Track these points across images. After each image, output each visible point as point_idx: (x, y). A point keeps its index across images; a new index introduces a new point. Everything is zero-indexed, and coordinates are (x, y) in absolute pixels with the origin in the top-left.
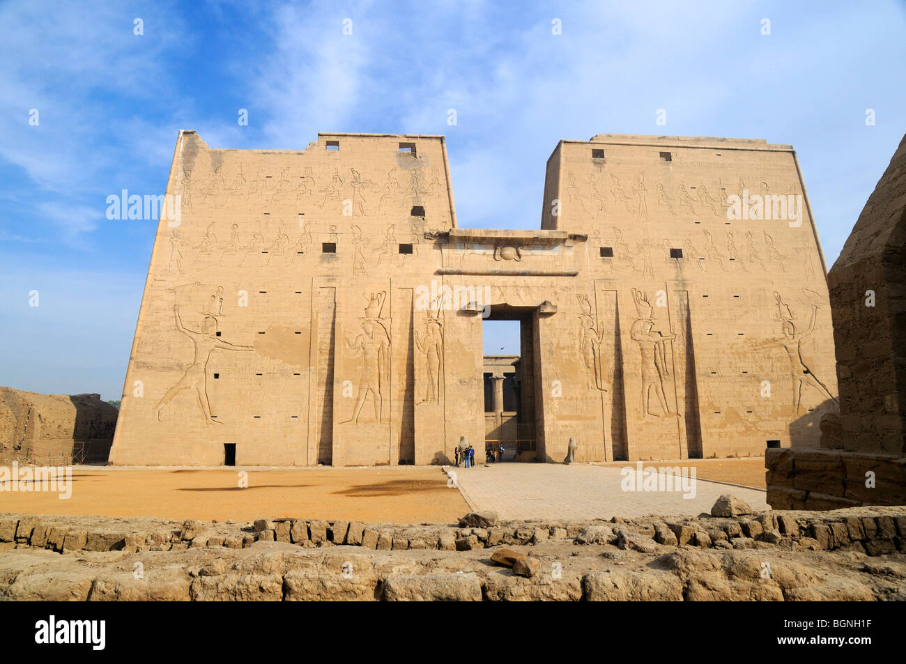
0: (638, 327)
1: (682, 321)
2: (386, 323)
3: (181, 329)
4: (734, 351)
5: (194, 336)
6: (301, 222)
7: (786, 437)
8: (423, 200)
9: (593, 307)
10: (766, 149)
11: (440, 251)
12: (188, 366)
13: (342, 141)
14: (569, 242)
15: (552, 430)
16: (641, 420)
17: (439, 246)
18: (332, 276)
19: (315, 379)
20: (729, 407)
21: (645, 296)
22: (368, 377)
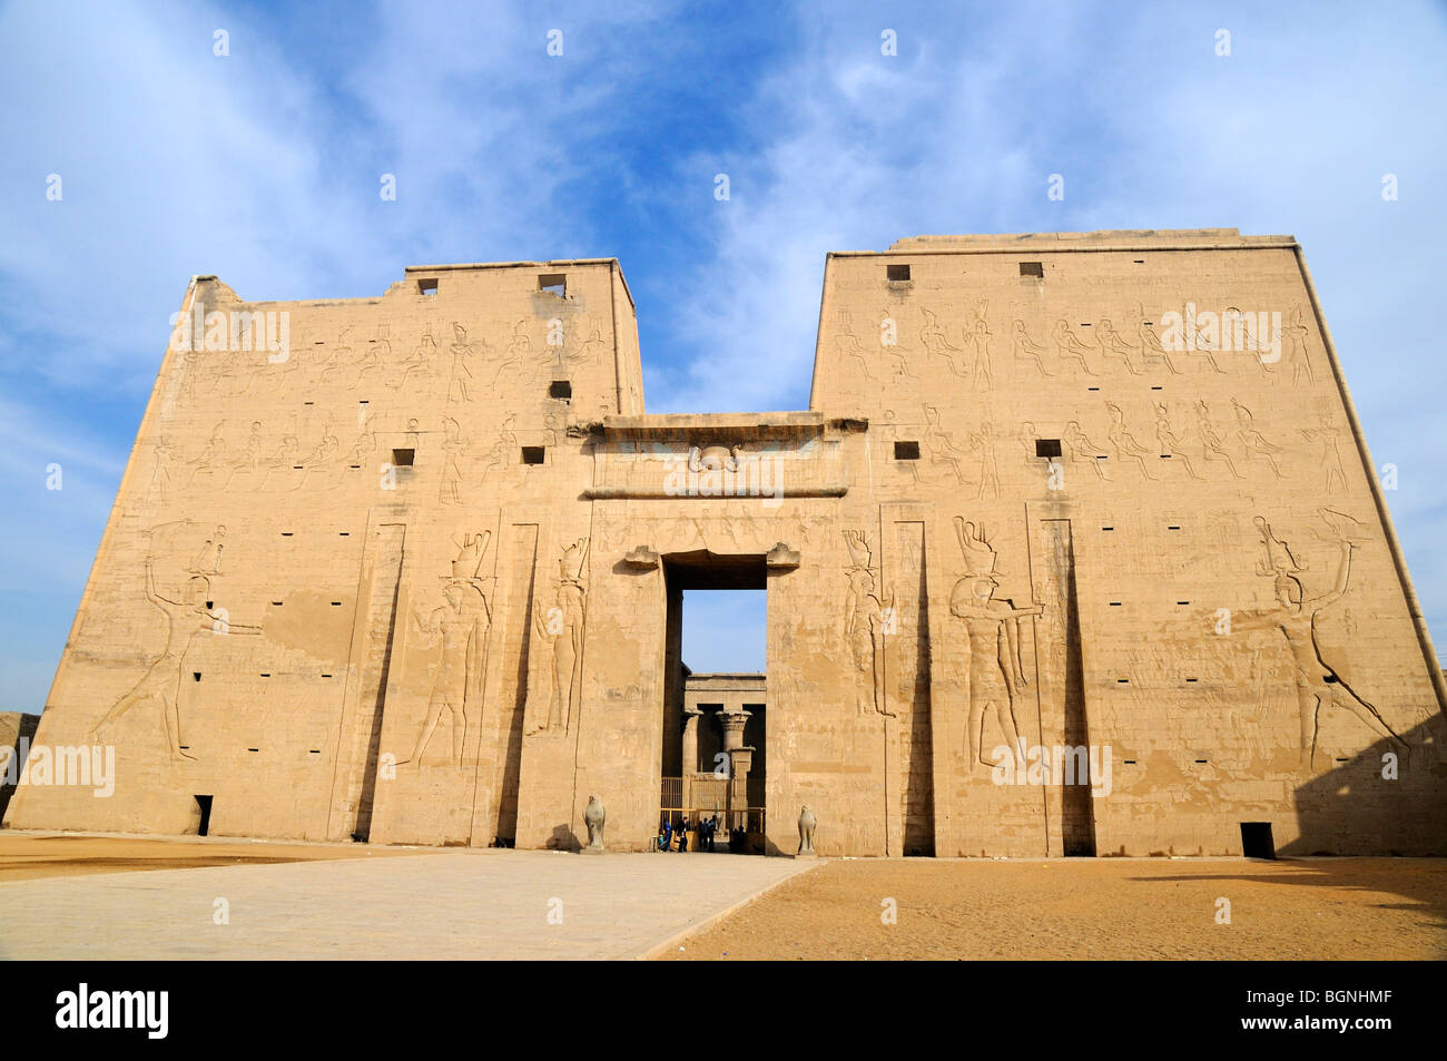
0: (965, 591)
1: (1058, 578)
2: (486, 587)
3: (152, 596)
4: (1167, 636)
5: (170, 608)
6: (363, 413)
7: (1285, 815)
8: (571, 369)
9: (876, 552)
10: (1238, 246)
11: (591, 458)
12: (155, 660)
13: (442, 278)
14: (830, 434)
15: (780, 792)
16: (964, 774)
17: (591, 448)
18: (403, 505)
19: (359, 685)
20: (1155, 752)
21: (982, 531)
22: (446, 683)
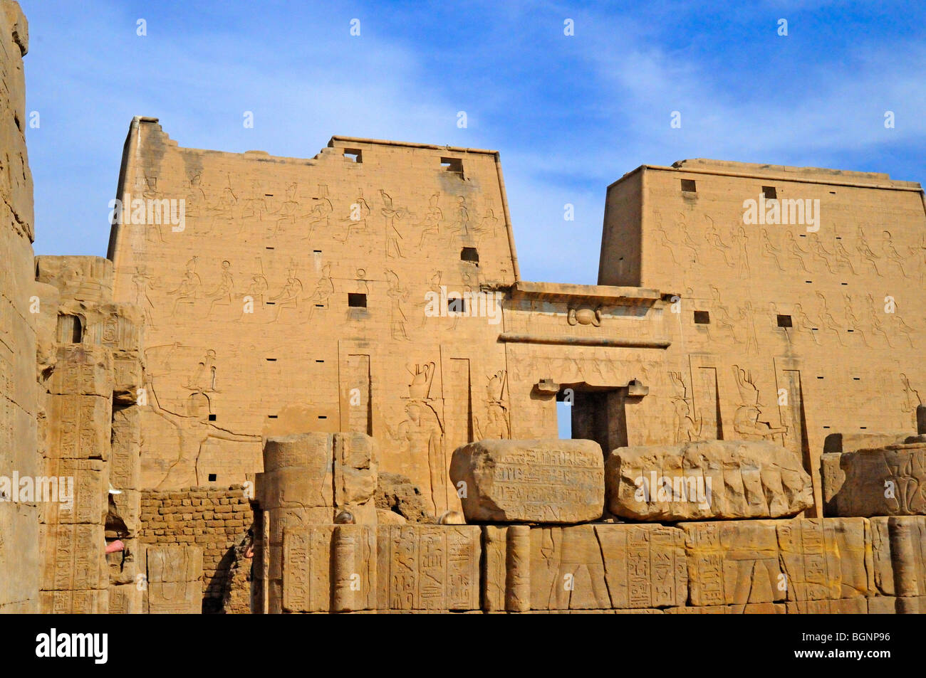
0: (742, 416)
1: (793, 409)
2: (437, 405)
3: (157, 409)
5: (176, 419)
6: (318, 261)
8: (476, 238)
9: (689, 389)
10: (889, 187)
12: (172, 464)
13: (365, 149)
14: (658, 304)
18: (364, 340)
21: (750, 375)
22: (417, 478)
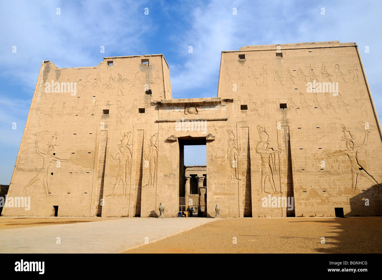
0: (260, 146)
1: (285, 142)
2: (131, 147)
3: (38, 152)
4: (316, 157)
5: (43, 155)
6: (94, 100)
7: (347, 206)
8: (151, 86)
9: (236, 136)
10: (339, 46)
11: (158, 111)
12: (40, 170)
14: (223, 103)
15: (211, 200)
16: (260, 195)
17: (157, 108)
18: (107, 125)
19: (97, 175)
20: (311, 189)
21: (265, 129)
